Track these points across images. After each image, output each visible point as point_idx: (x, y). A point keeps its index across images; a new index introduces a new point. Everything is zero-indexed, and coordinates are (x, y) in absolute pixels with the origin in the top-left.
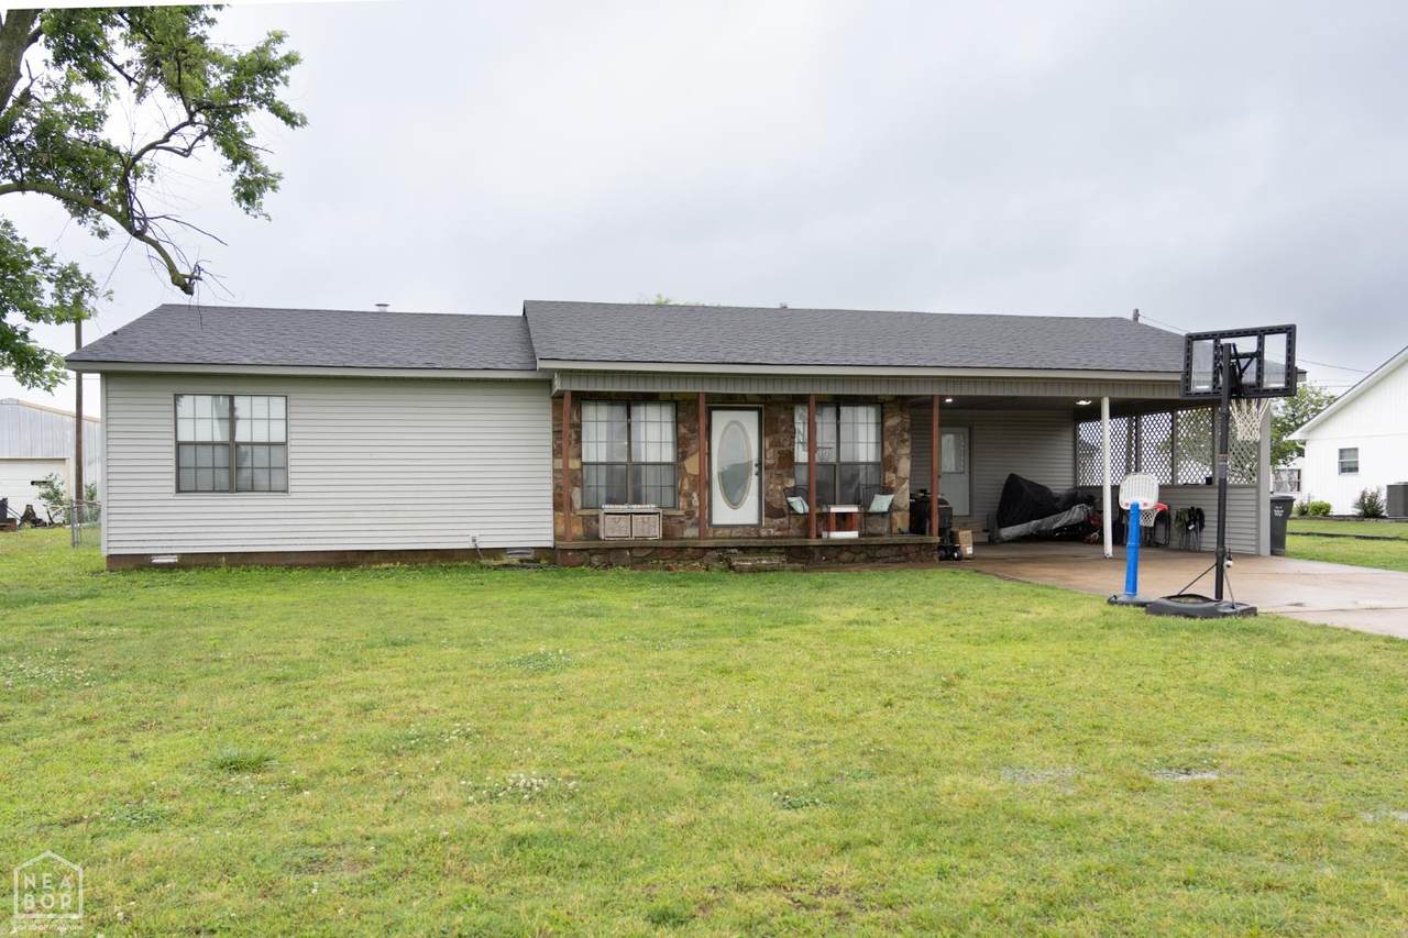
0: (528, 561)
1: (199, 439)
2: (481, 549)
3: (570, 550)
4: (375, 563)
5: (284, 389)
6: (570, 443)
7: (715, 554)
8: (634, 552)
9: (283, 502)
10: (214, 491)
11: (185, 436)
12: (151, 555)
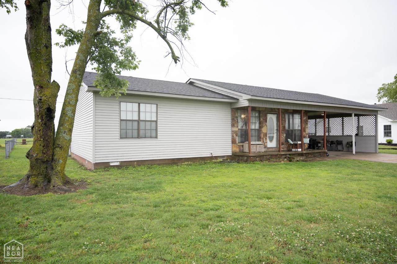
0: (225, 160)
1: (128, 119)
2: (214, 157)
3: (252, 156)
4: (183, 162)
5: (156, 102)
6: (235, 123)
7: (284, 156)
8: (267, 156)
9: (155, 142)
10: (132, 138)
11: (123, 118)
12: (109, 162)
